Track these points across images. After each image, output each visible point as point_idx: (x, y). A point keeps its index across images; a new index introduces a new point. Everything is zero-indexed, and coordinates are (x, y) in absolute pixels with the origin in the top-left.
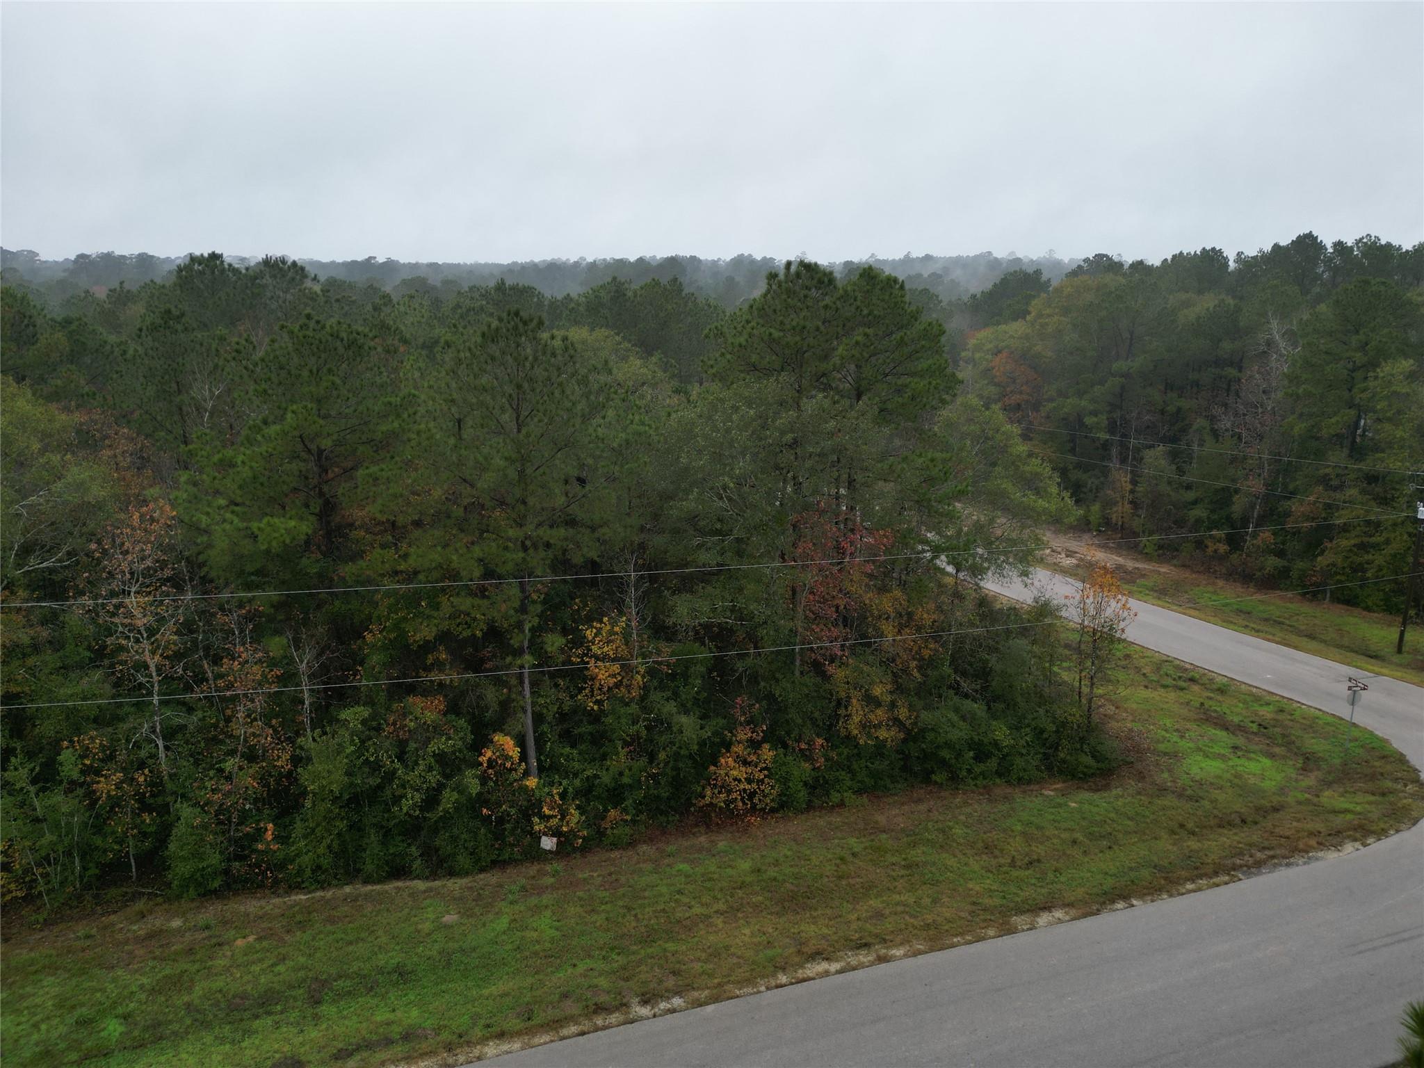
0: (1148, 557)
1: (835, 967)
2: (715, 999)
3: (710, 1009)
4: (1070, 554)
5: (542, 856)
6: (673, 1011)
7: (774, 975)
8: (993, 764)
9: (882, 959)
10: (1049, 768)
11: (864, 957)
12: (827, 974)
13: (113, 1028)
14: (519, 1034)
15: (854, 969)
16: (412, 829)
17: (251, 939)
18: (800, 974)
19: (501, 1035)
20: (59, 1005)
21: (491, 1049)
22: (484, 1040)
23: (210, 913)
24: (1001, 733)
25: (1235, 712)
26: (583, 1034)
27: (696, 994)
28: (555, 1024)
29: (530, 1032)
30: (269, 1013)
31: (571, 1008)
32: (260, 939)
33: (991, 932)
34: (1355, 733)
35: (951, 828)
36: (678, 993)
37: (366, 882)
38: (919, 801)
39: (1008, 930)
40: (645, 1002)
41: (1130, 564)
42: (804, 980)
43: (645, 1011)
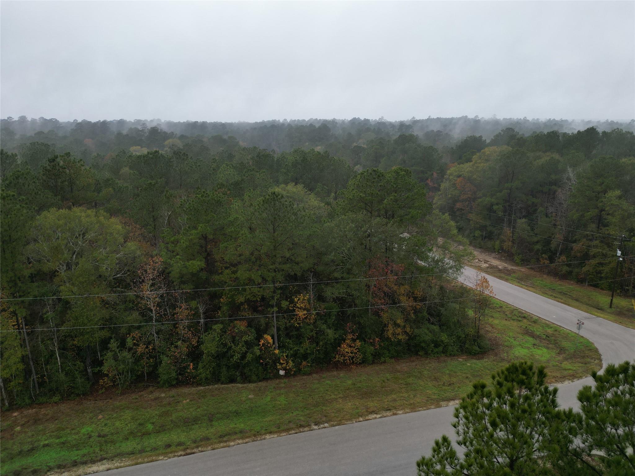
0: (517, 265)
1: (378, 416)
2: (339, 425)
3: (337, 427)
4: (486, 262)
5: (280, 377)
6: (325, 428)
7: (358, 418)
8: (441, 349)
9: (395, 414)
10: (462, 351)
11: (388, 413)
12: (376, 418)
13: (150, 427)
14: (276, 432)
15: (385, 417)
16: (237, 366)
17: (188, 400)
18: (367, 418)
19: (271, 433)
20: (132, 419)
21: (268, 436)
22: (265, 434)
23: (173, 392)
24: (444, 337)
25: (537, 330)
26: (296, 433)
27: (332, 423)
28: (287, 430)
29: (280, 432)
30: (197, 424)
31: (292, 425)
32: (191, 401)
33: (433, 407)
34: (582, 340)
35: (423, 371)
36: (327, 422)
37: (222, 383)
38: (413, 361)
39: (439, 406)
40: (316, 425)
41: (510, 267)
42: (368, 420)
43: (316, 427)
